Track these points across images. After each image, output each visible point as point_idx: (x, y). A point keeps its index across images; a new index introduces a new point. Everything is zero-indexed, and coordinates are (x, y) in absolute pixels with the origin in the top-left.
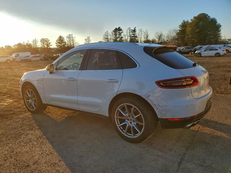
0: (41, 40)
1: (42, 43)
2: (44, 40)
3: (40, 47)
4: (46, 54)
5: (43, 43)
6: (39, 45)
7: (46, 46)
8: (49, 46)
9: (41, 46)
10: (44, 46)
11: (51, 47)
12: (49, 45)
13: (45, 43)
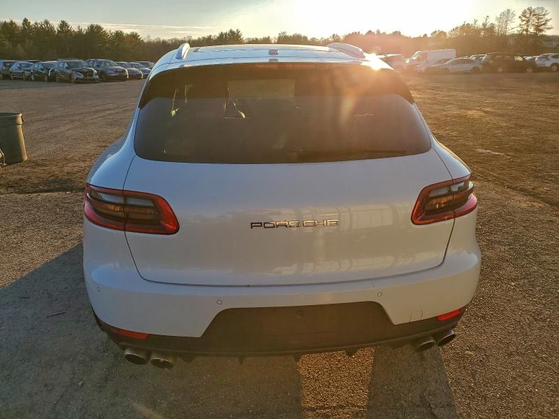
0: (524, 12)
1: (524, 22)
2: (531, 13)
3: (516, 32)
4: (494, 55)
5: (528, 21)
6: (514, 27)
7: (532, 30)
8: (541, 30)
9: (519, 29)
10: (527, 30)
11: (548, 33)
12: (542, 27)
13: (534, 20)
